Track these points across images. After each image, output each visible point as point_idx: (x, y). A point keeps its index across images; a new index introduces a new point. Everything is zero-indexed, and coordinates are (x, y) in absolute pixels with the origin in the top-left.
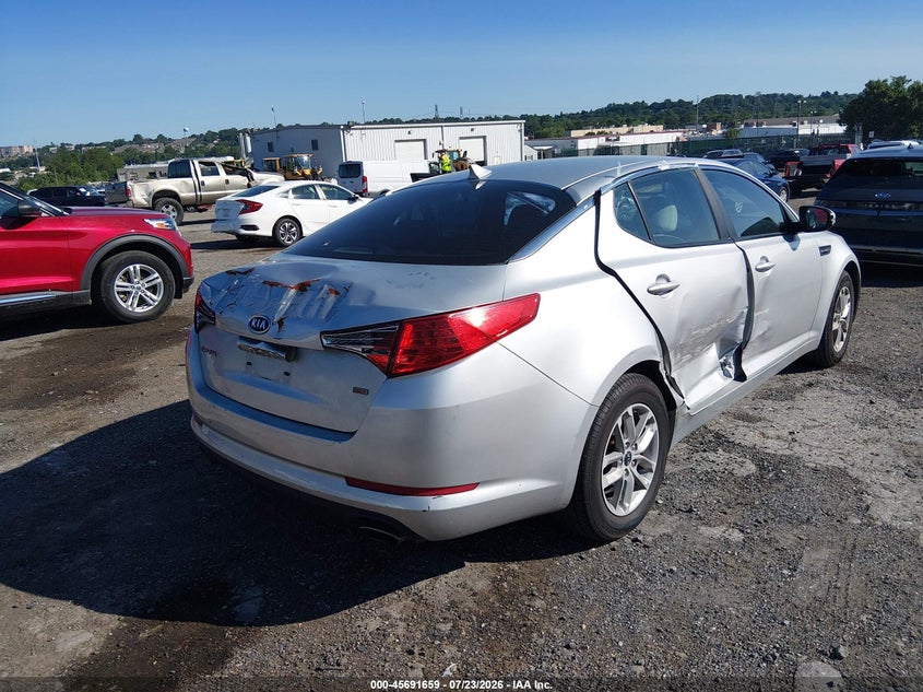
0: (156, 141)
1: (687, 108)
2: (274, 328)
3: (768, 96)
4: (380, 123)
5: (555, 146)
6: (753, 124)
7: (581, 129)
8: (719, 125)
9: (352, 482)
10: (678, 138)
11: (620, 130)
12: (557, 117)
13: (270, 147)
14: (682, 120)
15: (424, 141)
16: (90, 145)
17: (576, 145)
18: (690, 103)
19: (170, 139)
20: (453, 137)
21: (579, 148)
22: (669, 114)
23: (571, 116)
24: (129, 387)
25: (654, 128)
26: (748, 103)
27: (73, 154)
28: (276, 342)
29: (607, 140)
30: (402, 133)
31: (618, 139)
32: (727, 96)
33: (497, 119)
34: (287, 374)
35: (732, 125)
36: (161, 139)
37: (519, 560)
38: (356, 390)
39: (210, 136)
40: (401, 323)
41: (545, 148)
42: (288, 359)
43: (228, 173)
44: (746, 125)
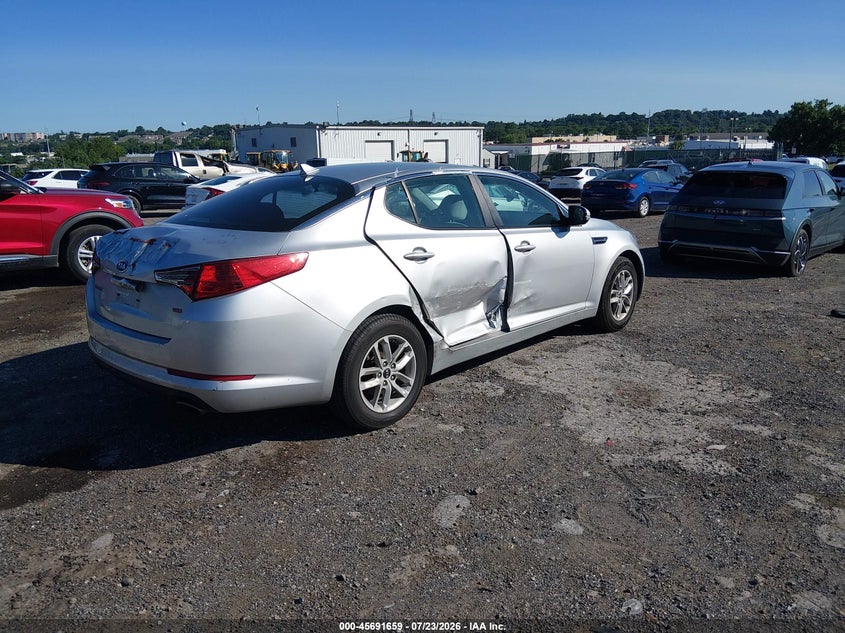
0: (156, 133)
1: (640, 121)
2: (129, 269)
3: (714, 112)
4: (361, 124)
5: (511, 152)
6: (697, 138)
7: (541, 136)
8: (667, 137)
9: (171, 371)
10: (623, 148)
11: (577, 138)
12: (521, 124)
13: (254, 143)
14: (635, 131)
15: (392, 142)
16: (96, 134)
17: (530, 151)
18: (643, 116)
19: (169, 132)
20: (417, 140)
21: (533, 153)
22: (623, 126)
23: (534, 124)
24: (75, 329)
25: (607, 138)
26: (696, 118)
27: (80, 142)
28: (130, 278)
29: (559, 147)
30: (372, 134)
31: (569, 147)
32: (676, 111)
33: (466, 124)
34: (138, 301)
35: (679, 138)
36: (161, 131)
37: (303, 440)
38: (175, 310)
39: (206, 130)
40: (202, 265)
41: (501, 152)
42: (137, 289)
43: (206, 164)
44: (692, 138)
